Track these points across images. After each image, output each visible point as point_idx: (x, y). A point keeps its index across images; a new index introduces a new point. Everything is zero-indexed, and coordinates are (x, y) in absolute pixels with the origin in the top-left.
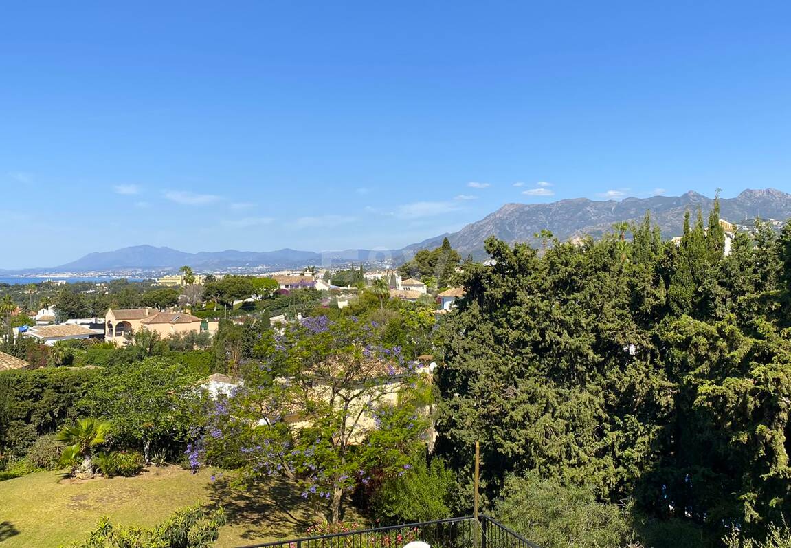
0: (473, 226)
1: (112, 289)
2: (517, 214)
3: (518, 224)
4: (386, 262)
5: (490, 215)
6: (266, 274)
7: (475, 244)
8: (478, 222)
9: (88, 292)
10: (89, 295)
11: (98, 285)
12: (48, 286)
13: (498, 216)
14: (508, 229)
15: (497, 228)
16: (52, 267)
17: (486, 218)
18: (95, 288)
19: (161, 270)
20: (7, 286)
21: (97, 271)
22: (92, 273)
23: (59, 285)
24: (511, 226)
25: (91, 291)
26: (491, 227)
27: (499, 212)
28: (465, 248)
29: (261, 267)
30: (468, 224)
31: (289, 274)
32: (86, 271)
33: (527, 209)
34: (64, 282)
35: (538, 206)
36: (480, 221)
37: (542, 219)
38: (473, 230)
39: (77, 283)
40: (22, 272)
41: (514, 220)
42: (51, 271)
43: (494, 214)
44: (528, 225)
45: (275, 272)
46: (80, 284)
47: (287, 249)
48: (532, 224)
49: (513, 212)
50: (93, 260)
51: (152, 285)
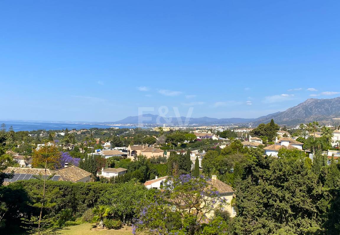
0: (292, 108)
1: (136, 131)
2: (314, 104)
3: (315, 108)
4: (250, 124)
5: (301, 104)
6: (196, 127)
7: (292, 117)
8: (295, 107)
9: (126, 132)
10: (127, 134)
11: (131, 130)
12: (112, 129)
13: (304, 104)
14: (309, 110)
15: (304, 110)
16: (114, 121)
17: (298, 105)
18: (129, 131)
19: (154, 124)
20: (97, 129)
21: (131, 124)
22: (129, 124)
23: (116, 129)
24: (311, 109)
25: (128, 132)
26: (301, 109)
27: (305, 102)
28: (288, 119)
29: (194, 124)
30: (290, 107)
31: (206, 128)
32: (127, 124)
33: (319, 101)
34: (118, 128)
35: (324, 100)
36: (296, 106)
37: (327, 106)
38: (292, 111)
39: (123, 129)
40: (103, 123)
41: (312, 106)
42: (114, 123)
43: (302, 103)
44: (319, 108)
45: (200, 126)
46: (124, 129)
47: (206, 117)
48: (322, 108)
49: (312, 103)
50: (130, 119)
51: (151, 131)
